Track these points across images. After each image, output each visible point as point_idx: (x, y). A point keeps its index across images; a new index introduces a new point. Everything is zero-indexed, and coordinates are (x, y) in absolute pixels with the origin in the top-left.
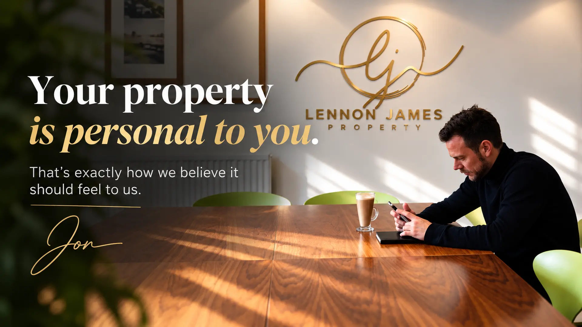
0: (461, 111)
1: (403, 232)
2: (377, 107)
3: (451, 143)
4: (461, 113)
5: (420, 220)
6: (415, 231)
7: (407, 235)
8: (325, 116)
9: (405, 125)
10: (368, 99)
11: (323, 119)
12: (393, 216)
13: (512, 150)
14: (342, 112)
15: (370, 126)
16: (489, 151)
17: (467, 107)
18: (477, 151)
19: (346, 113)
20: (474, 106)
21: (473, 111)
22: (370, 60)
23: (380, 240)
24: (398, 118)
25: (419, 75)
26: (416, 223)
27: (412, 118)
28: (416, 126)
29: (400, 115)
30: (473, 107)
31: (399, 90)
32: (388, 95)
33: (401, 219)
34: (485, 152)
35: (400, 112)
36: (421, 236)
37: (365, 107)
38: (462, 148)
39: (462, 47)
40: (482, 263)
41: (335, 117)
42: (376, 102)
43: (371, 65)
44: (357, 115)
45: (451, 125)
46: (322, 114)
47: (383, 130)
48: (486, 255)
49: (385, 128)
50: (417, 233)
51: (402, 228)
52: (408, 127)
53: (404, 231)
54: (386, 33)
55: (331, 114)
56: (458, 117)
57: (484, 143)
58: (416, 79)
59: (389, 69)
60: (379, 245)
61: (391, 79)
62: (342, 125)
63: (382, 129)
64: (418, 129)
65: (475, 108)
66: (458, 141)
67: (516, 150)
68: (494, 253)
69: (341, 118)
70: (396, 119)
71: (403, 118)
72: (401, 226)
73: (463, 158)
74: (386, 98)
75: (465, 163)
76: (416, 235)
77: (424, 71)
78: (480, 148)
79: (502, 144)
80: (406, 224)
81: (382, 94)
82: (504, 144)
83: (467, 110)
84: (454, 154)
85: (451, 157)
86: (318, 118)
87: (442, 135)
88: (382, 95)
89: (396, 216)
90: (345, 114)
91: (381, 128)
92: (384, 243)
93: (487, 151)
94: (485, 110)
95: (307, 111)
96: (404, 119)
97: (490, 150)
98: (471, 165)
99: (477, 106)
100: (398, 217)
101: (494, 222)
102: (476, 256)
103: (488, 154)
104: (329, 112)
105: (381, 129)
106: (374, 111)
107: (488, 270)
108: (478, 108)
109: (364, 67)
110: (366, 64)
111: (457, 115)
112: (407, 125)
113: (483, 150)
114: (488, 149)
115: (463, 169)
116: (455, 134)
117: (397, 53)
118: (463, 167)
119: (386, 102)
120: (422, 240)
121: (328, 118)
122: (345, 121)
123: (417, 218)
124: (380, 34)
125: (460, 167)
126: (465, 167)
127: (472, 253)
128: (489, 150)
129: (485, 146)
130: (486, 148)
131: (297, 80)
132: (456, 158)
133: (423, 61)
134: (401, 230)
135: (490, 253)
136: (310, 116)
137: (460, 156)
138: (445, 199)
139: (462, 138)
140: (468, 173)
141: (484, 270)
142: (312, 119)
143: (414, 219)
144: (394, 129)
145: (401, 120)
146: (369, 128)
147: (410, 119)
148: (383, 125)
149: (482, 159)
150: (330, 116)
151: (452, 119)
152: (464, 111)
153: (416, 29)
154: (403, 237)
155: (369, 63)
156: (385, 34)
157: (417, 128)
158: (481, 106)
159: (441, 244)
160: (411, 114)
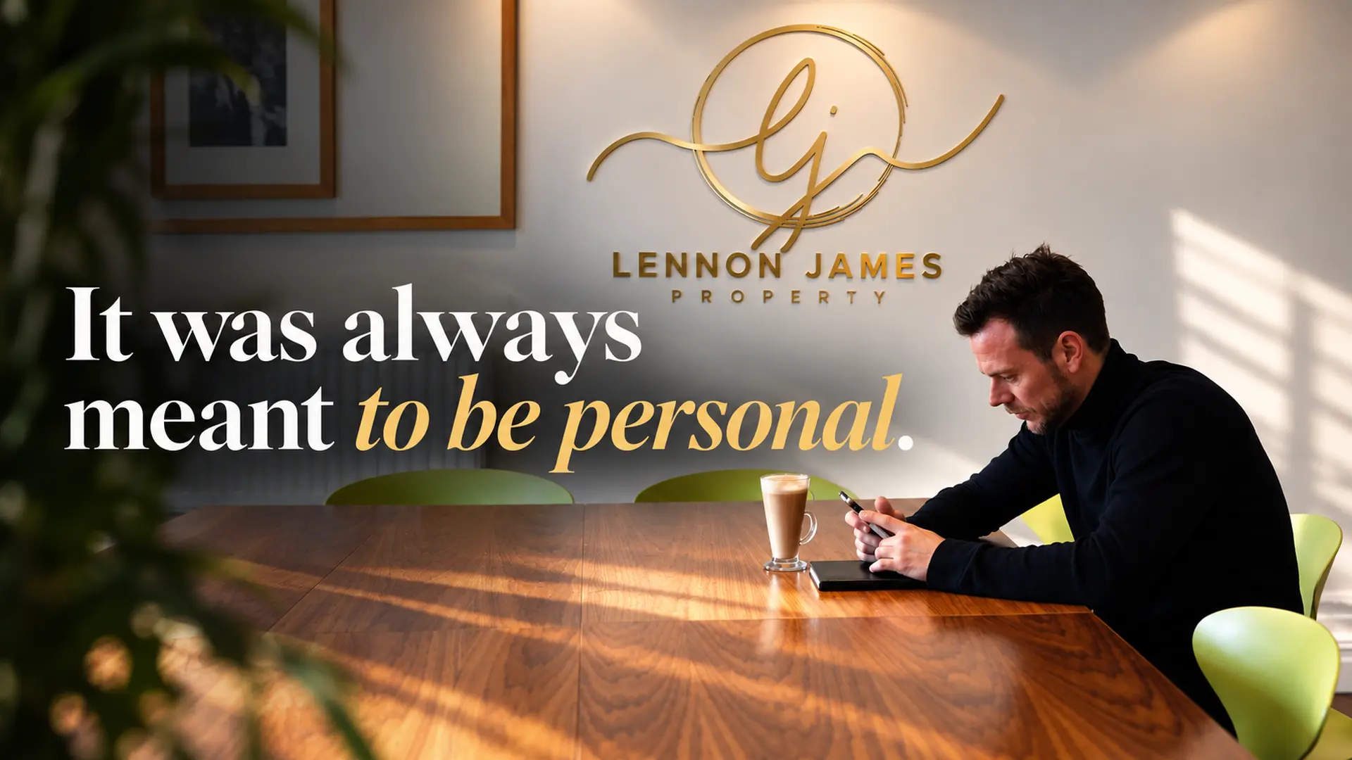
0: (1009, 262)
1: (876, 561)
2: (786, 249)
3: (980, 338)
4: (1007, 265)
5: (917, 532)
6: (906, 560)
7: (885, 568)
8: (661, 269)
9: (848, 292)
10: (762, 229)
11: (654, 275)
12: (851, 526)
13: (1133, 357)
14: (701, 260)
15: (768, 295)
16: (1078, 357)
17: (1024, 250)
18: (1047, 355)
19: (710, 261)
20: (1041, 249)
21: (1038, 260)
22: (767, 133)
23: (818, 582)
24: (836, 273)
25: (891, 167)
26: (906, 541)
27: (868, 276)
28: (876, 293)
29: (841, 267)
30: (1038, 250)
31: (841, 207)
32: (811, 218)
33: (871, 532)
34: (1068, 361)
35: (841, 259)
36: (919, 570)
37: (756, 246)
38: (1009, 352)
39: (1002, 99)
40: (1063, 633)
41: (683, 271)
42: (783, 236)
43: (771, 145)
44: (737, 265)
45: (982, 293)
46: (653, 265)
47: (798, 302)
48: (1076, 614)
49: (802, 298)
50: (910, 565)
51: (873, 554)
52: (855, 296)
53: (880, 558)
54: (807, 65)
55: (676, 265)
56: (1001, 275)
57: (1064, 340)
58: (883, 181)
59: (814, 155)
60: (816, 594)
61: (821, 179)
62: (704, 292)
63: (796, 300)
64: (879, 303)
65: (1043, 254)
66: (999, 331)
67: (1144, 357)
68: (1093, 611)
69: (699, 275)
70: (831, 277)
71: (846, 273)
72: (870, 550)
73: (1013, 375)
74: (806, 226)
75: (1017, 389)
76: (906, 568)
77: (905, 158)
78: (1054, 350)
79: (1110, 341)
80: (883, 543)
81: (798, 215)
82: (1115, 342)
83: (1022, 257)
84: (990, 367)
85: (983, 373)
86: (642, 274)
87: (962, 319)
88: (798, 219)
89: (859, 526)
90: (707, 266)
91: (793, 297)
92: (827, 587)
93: (1073, 358)
94: (1067, 258)
95: (616, 255)
96: (850, 278)
97: (1080, 357)
98: (1031, 392)
99: (1049, 250)
100: (865, 528)
101: (1093, 534)
102: (1053, 618)
103: (1073, 366)
104: (670, 259)
105: (793, 302)
106: (778, 256)
107: (1076, 648)
108: (1051, 252)
109: (752, 150)
110: (758, 142)
111: (998, 271)
112: (854, 293)
113: (1063, 356)
114: (1074, 354)
115: (1011, 404)
116: (993, 316)
117: (833, 114)
118: (1014, 397)
119: (807, 237)
120: (920, 579)
121: (668, 275)
122: (707, 282)
123: (909, 528)
124: (790, 69)
125: (1004, 398)
126: (1018, 399)
127: (1039, 610)
128: (1077, 354)
129: (1066, 347)
130: (1069, 352)
131: (591, 177)
132: (996, 376)
133: (900, 135)
134: (871, 558)
135: (1084, 610)
136: (623, 270)
137: (1005, 372)
138: (974, 476)
139: (1010, 325)
140: (1025, 415)
141: (1067, 648)
142: (627, 275)
143: (903, 531)
144: (822, 300)
145: (841, 280)
146: (766, 299)
147: (863, 277)
148: (798, 292)
149: (1058, 376)
150: (673, 268)
151: (986, 280)
152: (1016, 261)
153: (880, 54)
154: (876, 573)
155: (765, 139)
156: (803, 68)
157: (877, 300)
158: (1058, 248)
159: (967, 589)
160: (866, 264)
